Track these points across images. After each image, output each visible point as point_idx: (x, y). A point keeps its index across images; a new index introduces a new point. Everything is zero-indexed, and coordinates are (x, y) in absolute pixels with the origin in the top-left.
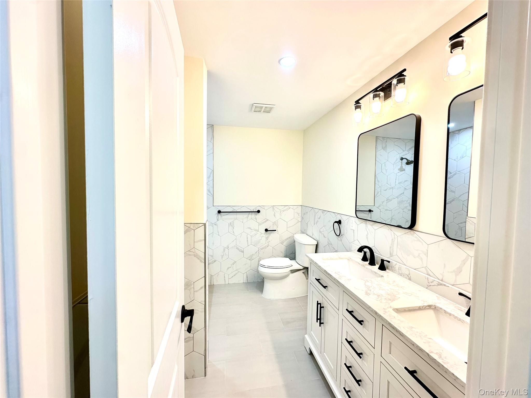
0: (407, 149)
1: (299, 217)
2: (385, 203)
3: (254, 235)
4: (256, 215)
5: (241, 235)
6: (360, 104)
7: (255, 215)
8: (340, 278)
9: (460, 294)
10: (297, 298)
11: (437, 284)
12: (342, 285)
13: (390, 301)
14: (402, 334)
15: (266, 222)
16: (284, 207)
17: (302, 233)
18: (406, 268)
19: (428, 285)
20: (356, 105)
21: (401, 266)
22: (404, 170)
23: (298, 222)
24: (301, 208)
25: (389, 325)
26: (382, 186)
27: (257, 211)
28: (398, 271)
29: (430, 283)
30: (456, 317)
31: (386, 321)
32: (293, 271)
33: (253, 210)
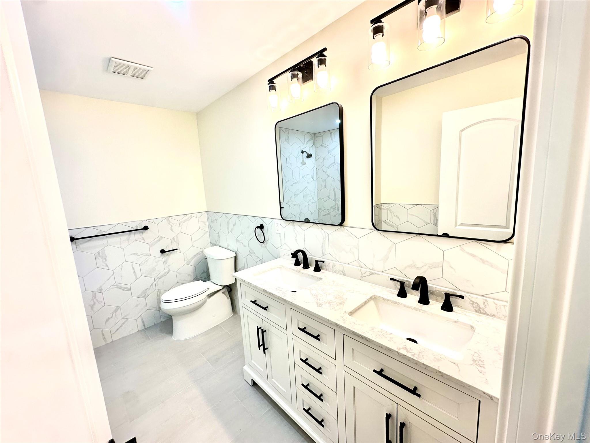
0: (306, 141)
1: (206, 226)
2: (293, 198)
3: (143, 262)
4: (143, 233)
5: (122, 266)
6: (275, 83)
7: (140, 234)
8: (285, 294)
9: (392, 279)
10: (220, 324)
11: (370, 274)
12: (289, 302)
13: (342, 305)
14: (368, 340)
15: (160, 240)
16: (183, 216)
17: (213, 246)
18: (340, 264)
19: (361, 277)
20: (270, 85)
21: (335, 263)
22: (305, 164)
23: (205, 234)
24: (206, 214)
25: (353, 334)
26: (289, 181)
27: (143, 228)
28: (333, 269)
29: (363, 274)
30: (393, 301)
31: (349, 331)
32: (210, 295)
33: (137, 227)
